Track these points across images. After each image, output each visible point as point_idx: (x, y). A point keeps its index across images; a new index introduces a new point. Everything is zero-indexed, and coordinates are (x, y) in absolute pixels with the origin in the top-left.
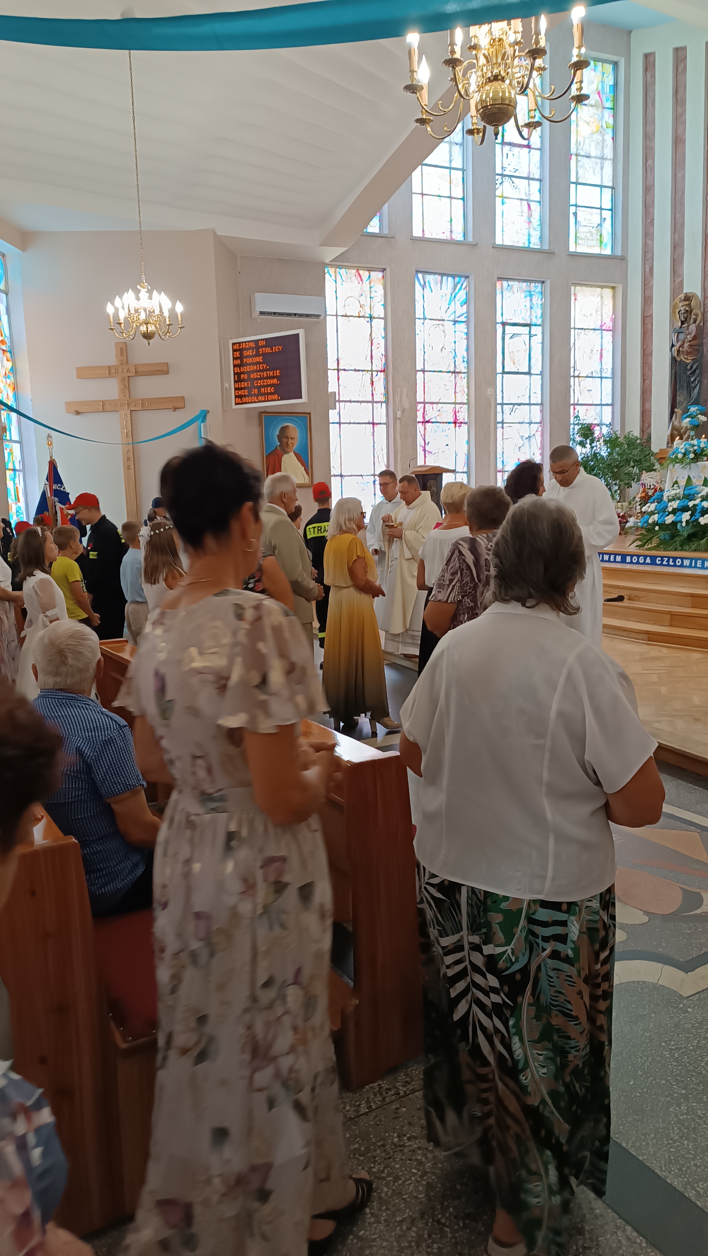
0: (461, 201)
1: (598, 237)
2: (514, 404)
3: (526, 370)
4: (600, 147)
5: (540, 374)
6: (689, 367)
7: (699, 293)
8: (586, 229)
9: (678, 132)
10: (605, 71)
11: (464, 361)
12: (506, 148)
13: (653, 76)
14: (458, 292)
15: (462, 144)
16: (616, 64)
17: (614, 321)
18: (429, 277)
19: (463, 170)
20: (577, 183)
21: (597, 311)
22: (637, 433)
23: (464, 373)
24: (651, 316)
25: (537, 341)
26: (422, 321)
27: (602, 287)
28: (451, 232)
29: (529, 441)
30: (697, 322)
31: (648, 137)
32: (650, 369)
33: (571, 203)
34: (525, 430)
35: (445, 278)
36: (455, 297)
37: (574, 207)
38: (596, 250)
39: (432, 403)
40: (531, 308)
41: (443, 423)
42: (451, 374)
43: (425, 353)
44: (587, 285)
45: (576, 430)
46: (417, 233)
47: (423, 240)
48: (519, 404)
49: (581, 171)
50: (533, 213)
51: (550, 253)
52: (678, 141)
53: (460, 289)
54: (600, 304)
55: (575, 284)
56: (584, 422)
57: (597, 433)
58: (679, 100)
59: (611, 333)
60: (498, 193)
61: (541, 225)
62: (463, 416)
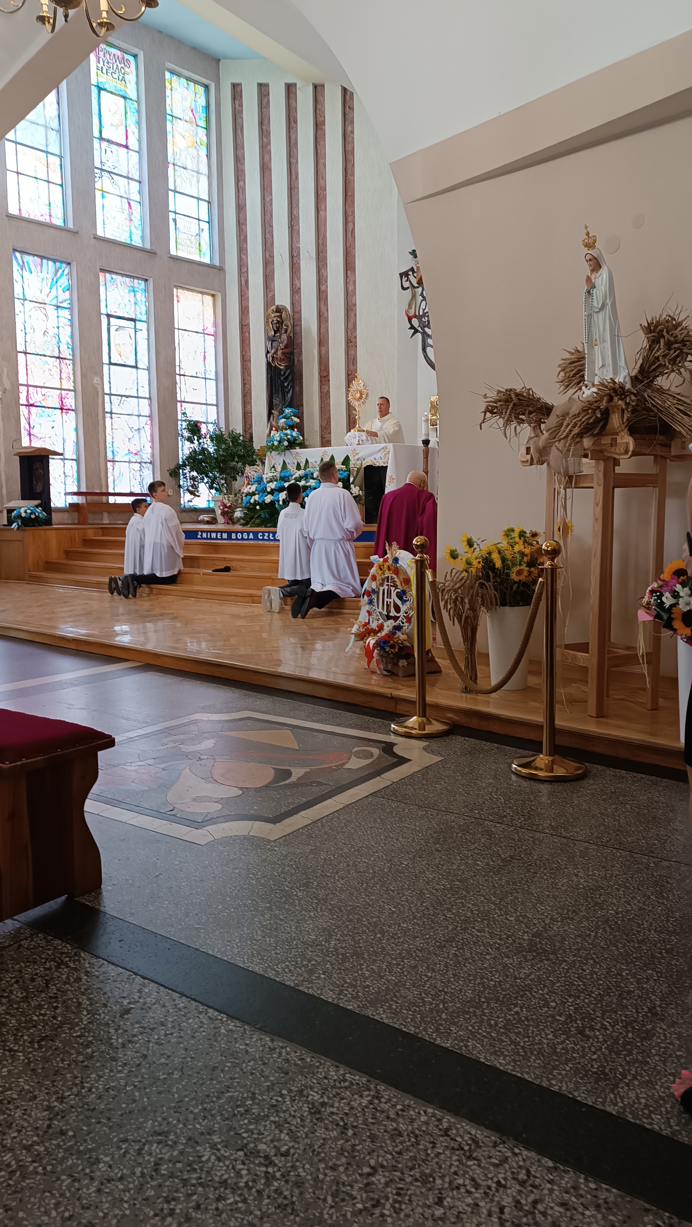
0: (60, 188)
1: (198, 245)
2: (122, 396)
3: (134, 364)
4: (196, 161)
5: (147, 370)
6: (282, 373)
7: (289, 307)
8: (185, 236)
9: (265, 160)
10: (197, 91)
11: (68, 348)
12: (104, 144)
13: (241, 105)
14: (60, 277)
15: (59, 131)
16: (207, 87)
17: (215, 325)
18: (27, 258)
19: (61, 157)
20: (175, 191)
21: (199, 315)
22: (239, 430)
23: (69, 360)
24: (248, 325)
25: (142, 335)
26: (22, 301)
27: (203, 293)
28: (50, 216)
29: (139, 432)
30: (288, 333)
31: (239, 160)
32: (249, 375)
33: (170, 209)
34: (134, 422)
35: (45, 261)
36: (56, 282)
37: (173, 214)
38: (196, 258)
39: (36, 387)
40: (135, 303)
41: (49, 408)
42: (55, 359)
43: (26, 334)
44: (188, 290)
45: (184, 427)
46: (13, 210)
47: (19, 218)
48: (127, 397)
49: (178, 181)
50: (134, 212)
51: (151, 253)
52: (265, 169)
53: (62, 275)
54: (201, 309)
55: (177, 287)
56: (191, 419)
57: (203, 431)
58: (265, 131)
59: (213, 337)
60: (98, 185)
61: (143, 224)
62: (70, 402)
